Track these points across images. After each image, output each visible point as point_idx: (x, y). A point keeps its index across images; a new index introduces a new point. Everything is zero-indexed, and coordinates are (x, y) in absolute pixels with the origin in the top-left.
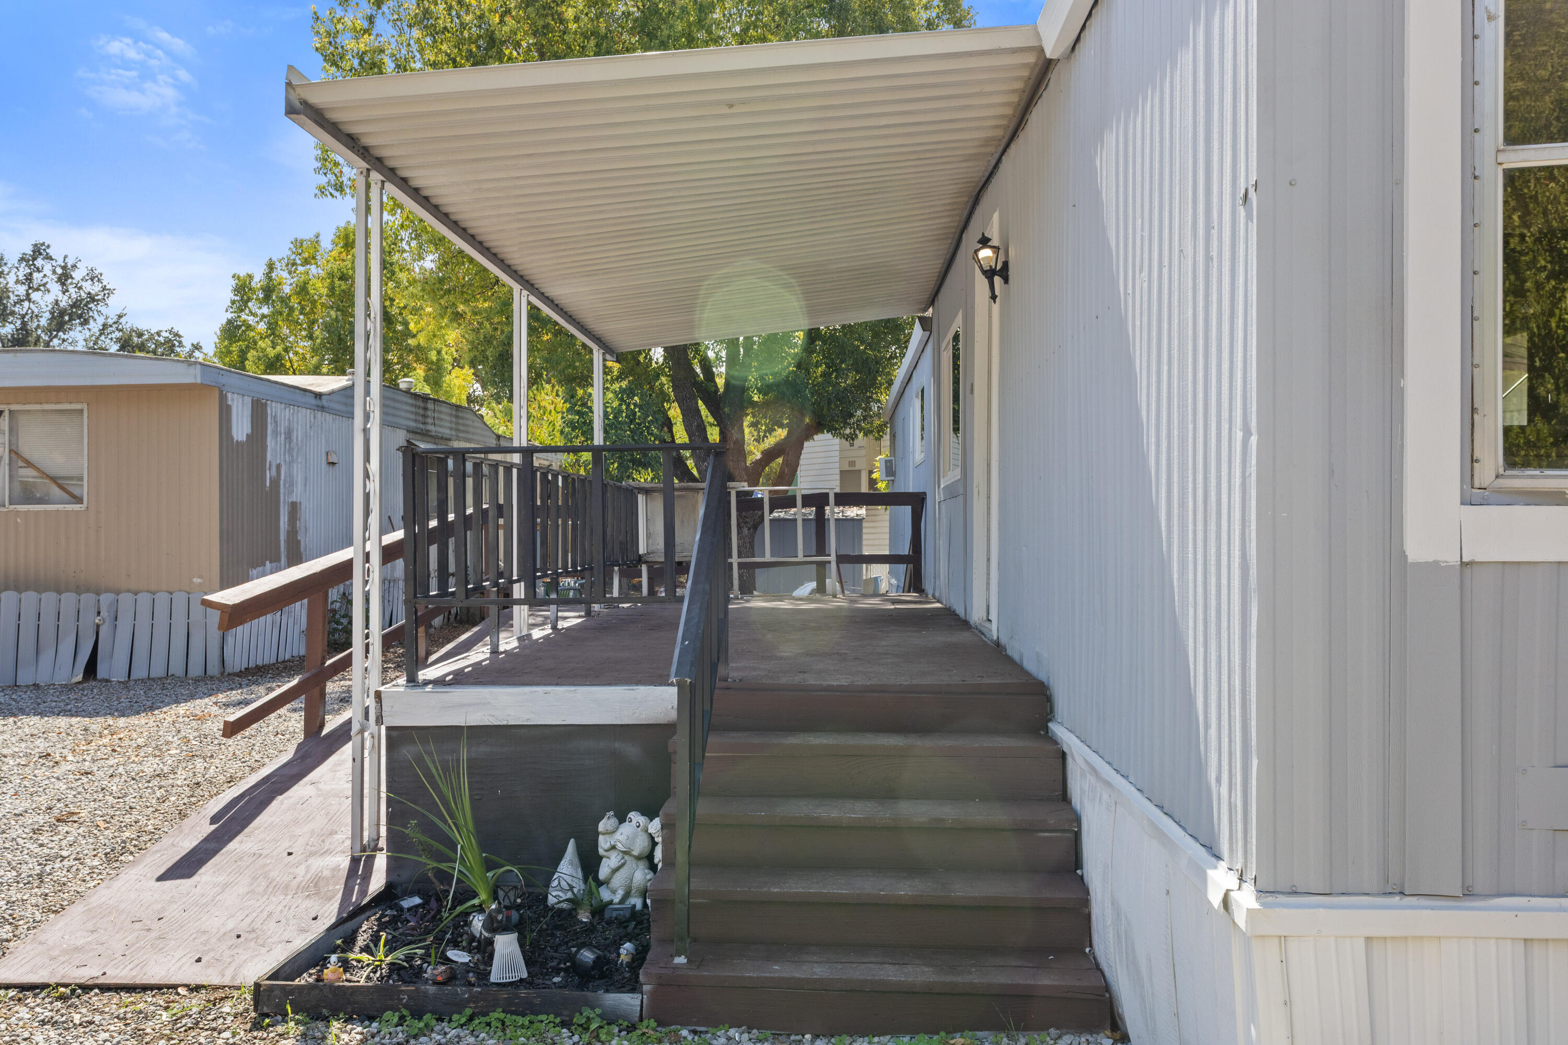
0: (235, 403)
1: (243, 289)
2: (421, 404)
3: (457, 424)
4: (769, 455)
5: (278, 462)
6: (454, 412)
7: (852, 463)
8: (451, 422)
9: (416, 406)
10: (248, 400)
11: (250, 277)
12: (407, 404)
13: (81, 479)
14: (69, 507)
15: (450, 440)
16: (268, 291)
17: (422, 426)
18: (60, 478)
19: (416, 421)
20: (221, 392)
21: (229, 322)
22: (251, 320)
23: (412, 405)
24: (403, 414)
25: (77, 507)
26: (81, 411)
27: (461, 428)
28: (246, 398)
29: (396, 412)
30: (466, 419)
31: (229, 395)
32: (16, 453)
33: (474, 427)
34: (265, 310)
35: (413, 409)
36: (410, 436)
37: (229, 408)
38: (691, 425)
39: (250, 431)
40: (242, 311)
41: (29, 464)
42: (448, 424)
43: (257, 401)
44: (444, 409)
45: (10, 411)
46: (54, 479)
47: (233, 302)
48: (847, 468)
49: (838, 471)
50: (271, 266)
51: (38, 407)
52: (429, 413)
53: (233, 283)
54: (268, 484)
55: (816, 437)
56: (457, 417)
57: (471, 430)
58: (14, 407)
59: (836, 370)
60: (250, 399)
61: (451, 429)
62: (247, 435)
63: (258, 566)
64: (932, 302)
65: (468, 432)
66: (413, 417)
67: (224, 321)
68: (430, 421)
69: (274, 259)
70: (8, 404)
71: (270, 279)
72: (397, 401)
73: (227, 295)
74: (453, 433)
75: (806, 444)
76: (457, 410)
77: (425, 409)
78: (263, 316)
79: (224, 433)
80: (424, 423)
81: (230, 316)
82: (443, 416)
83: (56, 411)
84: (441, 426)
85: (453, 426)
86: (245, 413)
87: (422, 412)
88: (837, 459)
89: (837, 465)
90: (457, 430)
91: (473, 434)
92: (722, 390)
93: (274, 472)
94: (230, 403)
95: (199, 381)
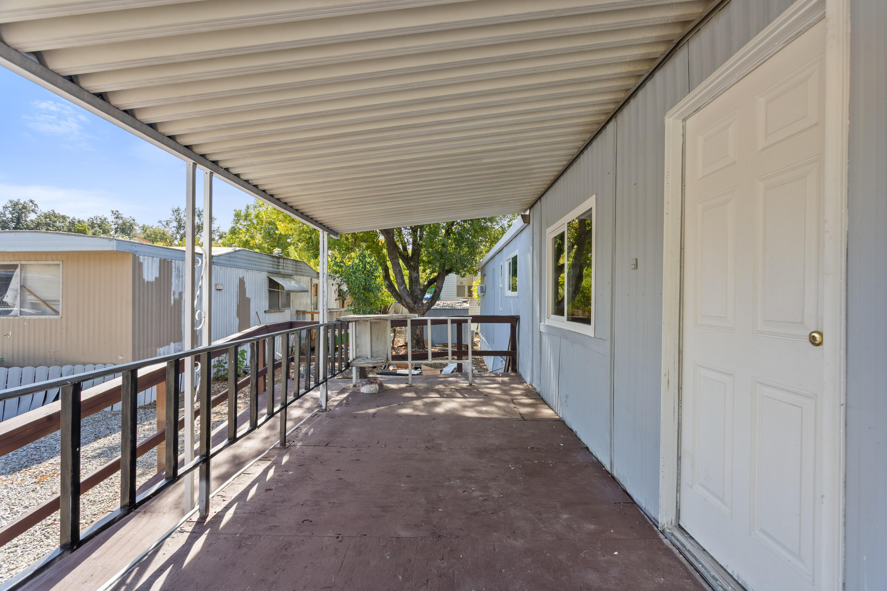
0: (146, 261)
1: (238, 215)
2: (276, 260)
3: (296, 268)
4: (431, 282)
5: (180, 291)
6: (295, 264)
7: (462, 283)
8: (293, 268)
9: (273, 261)
10: (157, 261)
11: (241, 211)
12: (268, 260)
13: (59, 301)
14: (52, 317)
15: (292, 275)
16: (247, 216)
17: (276, 270)
18: (47, 301)
19: (273, 268)
20: (134, 256)
21: (233, 227)
22: (241, 227)
23: (271, 261)
24: (265, 265)
25: (56, 317)
26: (59, 265)
27: (298, 270)
28: (155, 258)
29: (262, 264)
30: (301, 266)
31: (141, 257)
32: (25, 287)
33: (305, 269)
34: (245, 223)
35: (272, 262)
36: (269, 274)
37: (141, 265)
38: (396, 270)
39: (158, 276)
40: (237, 223)
41: (31, 293)
42: (291, 269)
43: (164, 260)
44: (289, 262)
45: (21, 264)
46: (44, 302)
47: (234, 220)
48: (459, 285)
49: (456, 286)
50: (248, 207)
51: (36, 262)
52: (281, 264)
53: (234, 212)
54: (172, 302)
55: (449, 275)
56: (296, 265)
57: (304, 271)
58: (23, 263)
59: (460, 247)
60: (158, 259)
61: (293, 271)
62: (156, 278)
63: (164, 346)
64: (531, 207)
65: (302, 272)
66: (271, 266)
67: (230, 227)
68: (281, 267)
69: (249, 205)
70: (20, 261)
71: (247, 212)
72: (262, 259)
73: (232, 217)
74: (294, 272)
75: (446, 277)
76: (296, 263)
77: (279, 262)
78: (245, 226)
79: (137, 278)
80: (278, 269)
81: (233, 225)
82: (288, 265)
83: (45, 265)
84: (288, 270)
85: (294, 269)
86: (154, 266)
87: (276, 263)
88: (456, 281)
89: (456, 283)
90: (296, 271)
91: (305, 272)
92: (410, 255)
93: (177, 296)
94: (141, 261)
95: (115, 249)
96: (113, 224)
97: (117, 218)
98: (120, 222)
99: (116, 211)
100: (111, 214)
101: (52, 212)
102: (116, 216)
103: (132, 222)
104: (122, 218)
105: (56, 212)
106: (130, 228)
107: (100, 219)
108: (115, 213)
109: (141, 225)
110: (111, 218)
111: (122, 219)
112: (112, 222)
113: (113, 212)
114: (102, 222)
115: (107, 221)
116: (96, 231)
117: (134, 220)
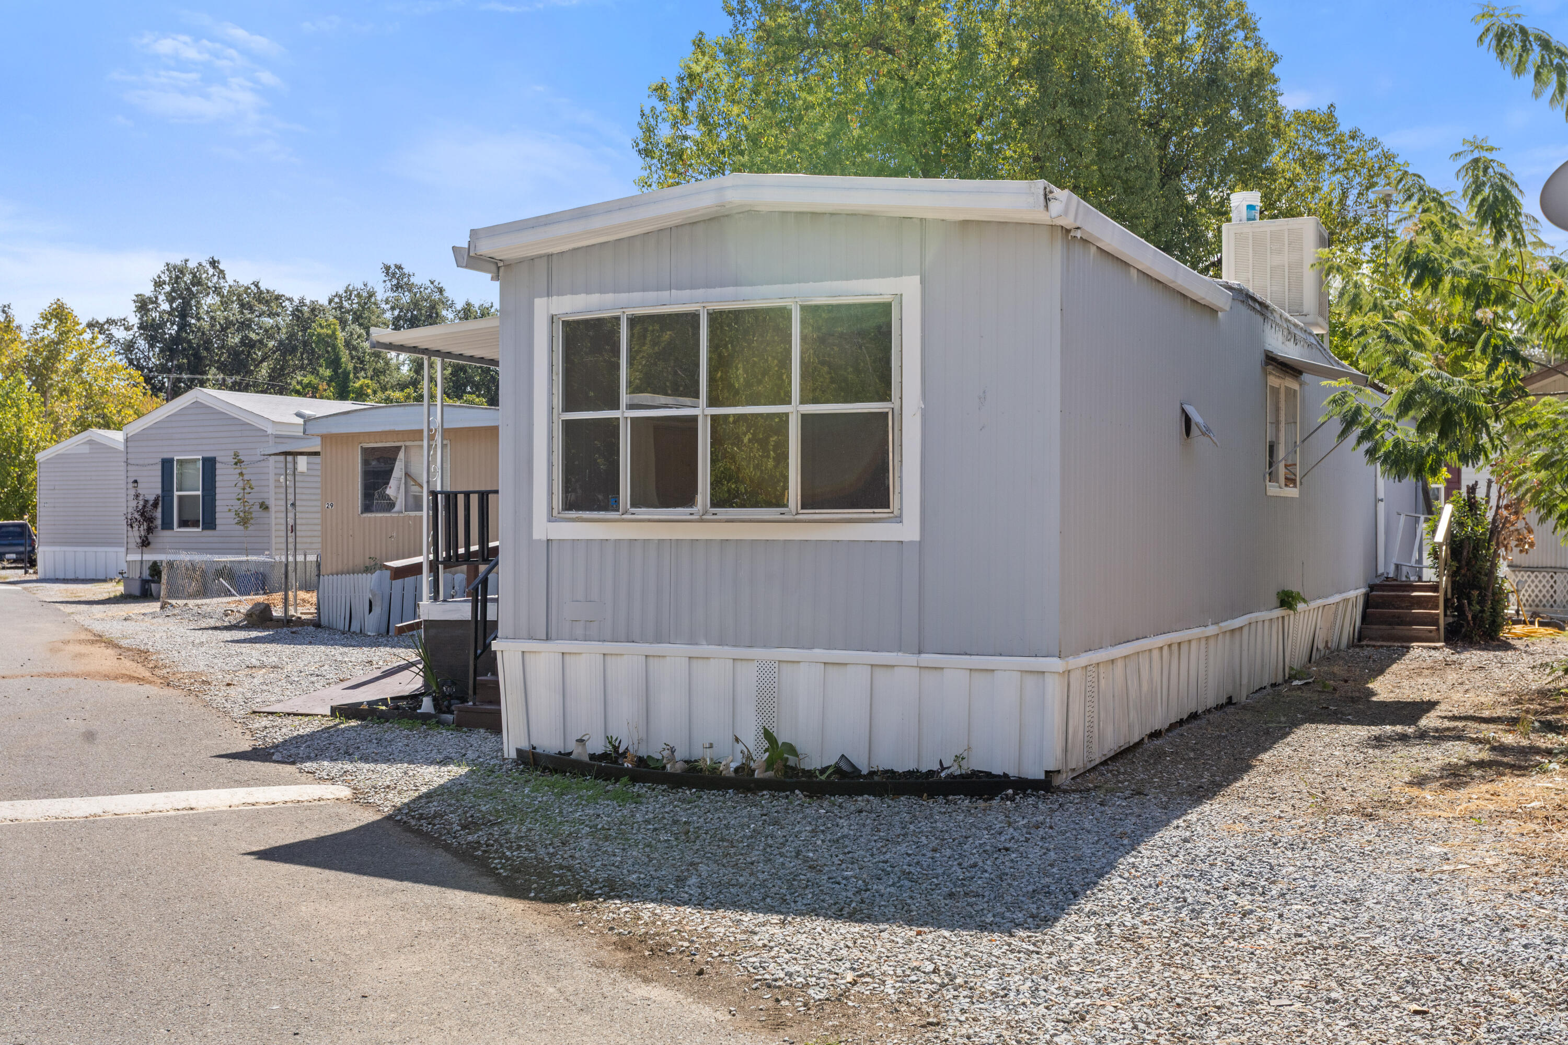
32: (409, 475)
45: (406, 447)
96: (388, 306)
97: (397, 287)
98: (406, 298)
99: (396, 266)
100: (383, 277)
101: (253, 287)
102: (395, 282)
103: (436, 296)
104: (410, 287)
105: (263, 287)
106: (431, 316)
107: (359, 295)
108: (394, 274)
109: (459, 305)
110: (382, 292)
111: (410, 291)
112: (387, 302)
113: (387, 268)
114: (363, 306)
115: (373, 300)
116: (352, 334)
117: (441, 291)
